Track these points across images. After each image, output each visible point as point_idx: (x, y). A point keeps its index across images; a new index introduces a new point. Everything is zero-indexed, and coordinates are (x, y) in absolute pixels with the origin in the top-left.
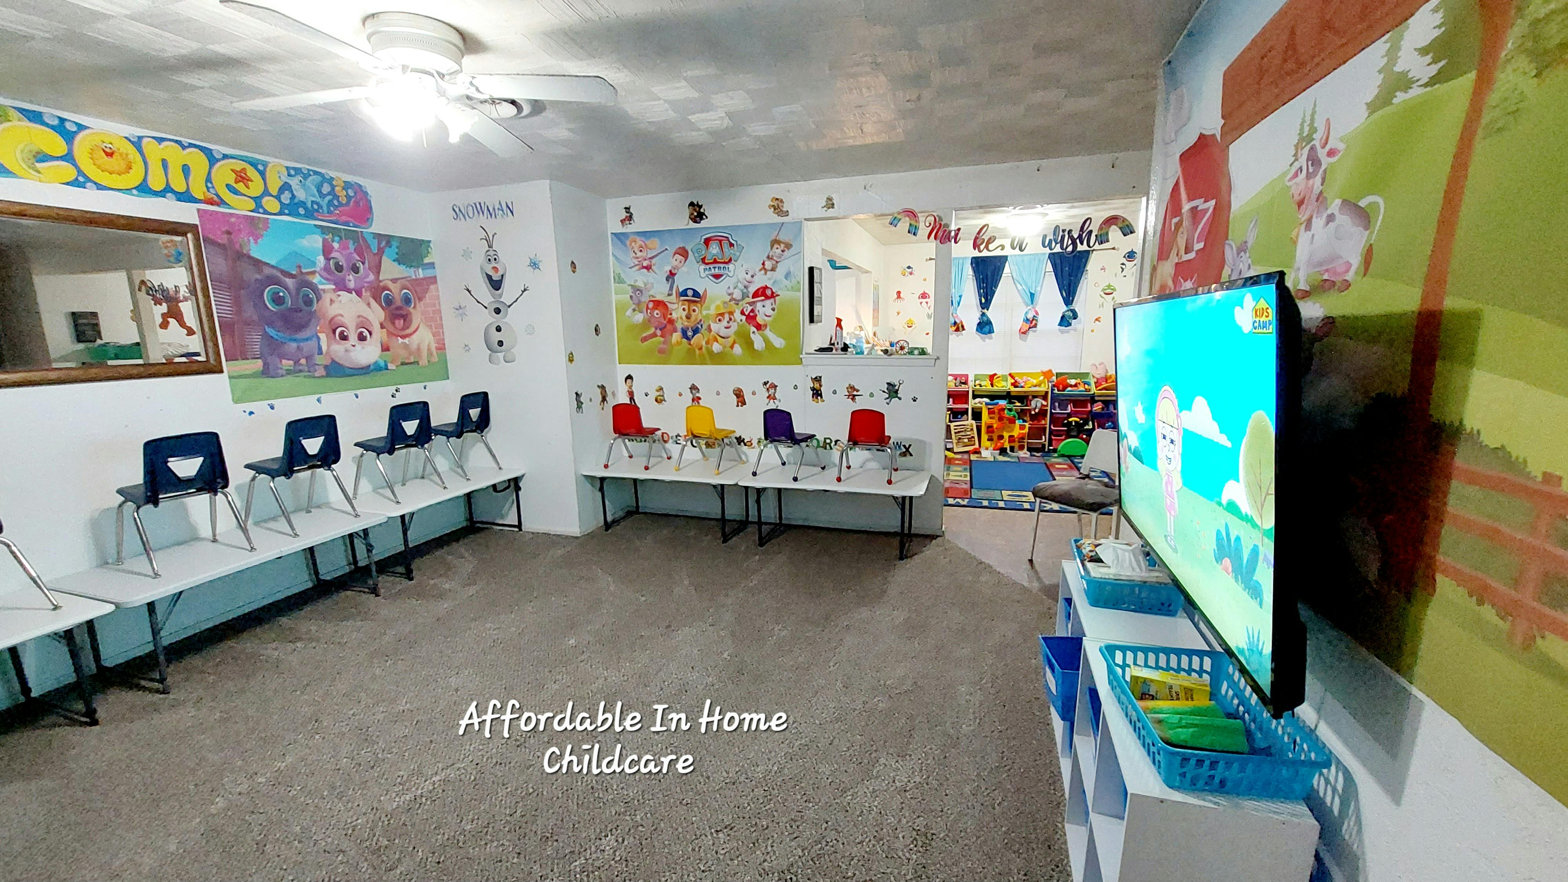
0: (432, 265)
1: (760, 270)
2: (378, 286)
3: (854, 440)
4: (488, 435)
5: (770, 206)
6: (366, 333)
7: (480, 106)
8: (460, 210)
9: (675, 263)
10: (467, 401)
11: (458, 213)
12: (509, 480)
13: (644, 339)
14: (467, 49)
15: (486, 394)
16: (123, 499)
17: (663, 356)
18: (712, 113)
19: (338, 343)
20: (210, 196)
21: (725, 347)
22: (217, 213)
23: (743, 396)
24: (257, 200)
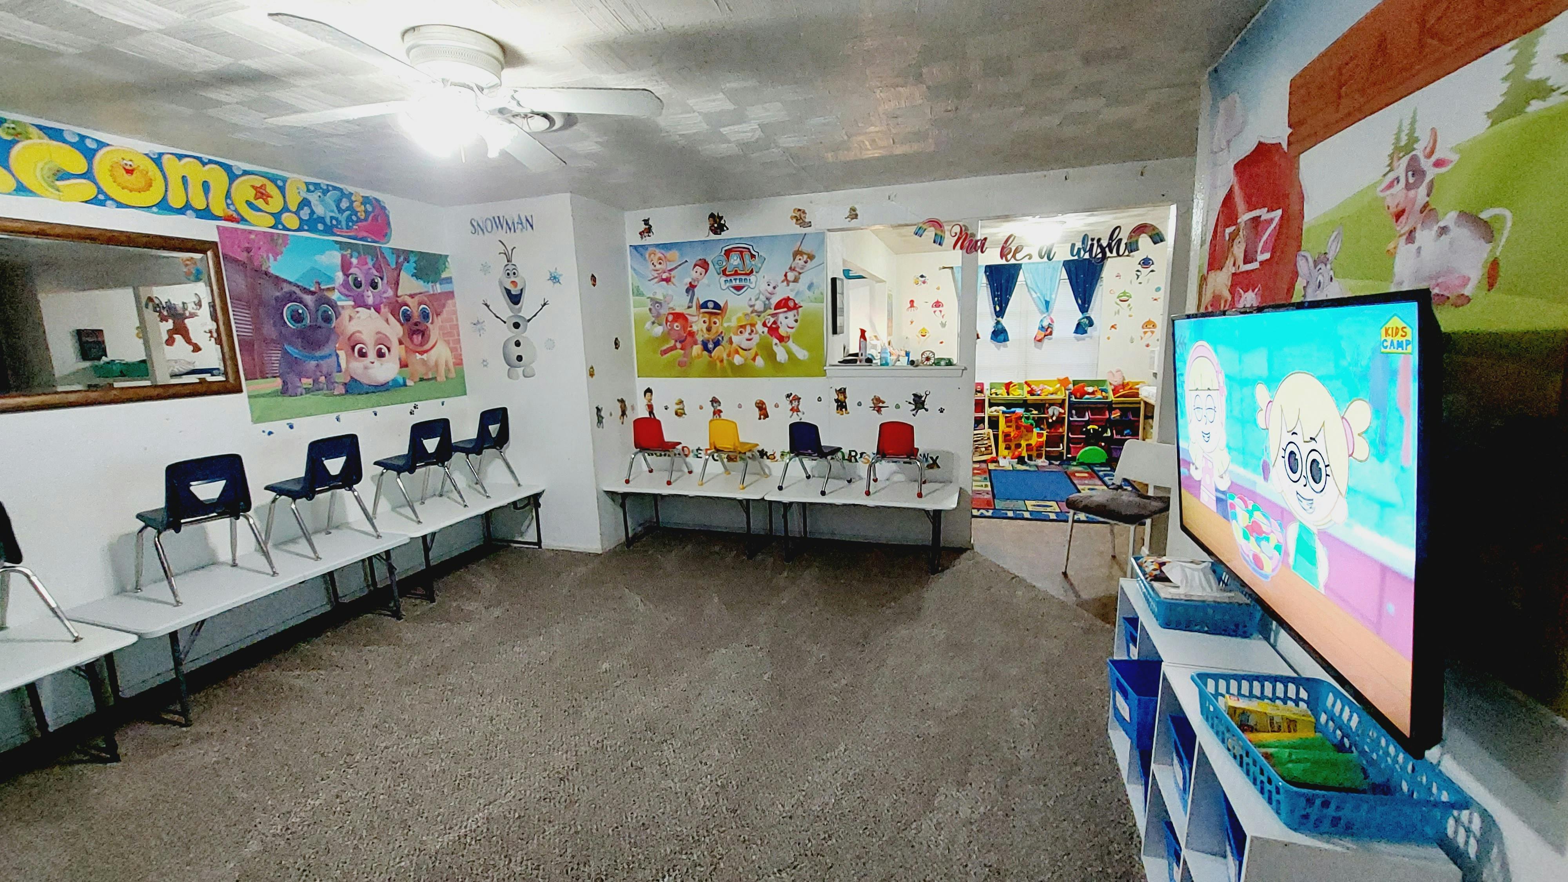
0: (449, 280)
1: (783, 282)
2: (397, 301)
3: (882, 453)
4: (507, 451)
5: (792, 218)
6: (385, 350)
7: (518, 120)
8: (478, 225)
9: (694, 275)
10: (487, 417)
11: (477, 228)
12: (529, 497)
13: (665, 352)
14: (506, 63)
15: (504, 410)
16: (142, 524)
17: (683, 369)
18: (744, 125)
19: (356, 360)
20: (230, 213)
21: (745, 360)
22: (236, 229)
23: (765, 409)
24: (277, 216)
